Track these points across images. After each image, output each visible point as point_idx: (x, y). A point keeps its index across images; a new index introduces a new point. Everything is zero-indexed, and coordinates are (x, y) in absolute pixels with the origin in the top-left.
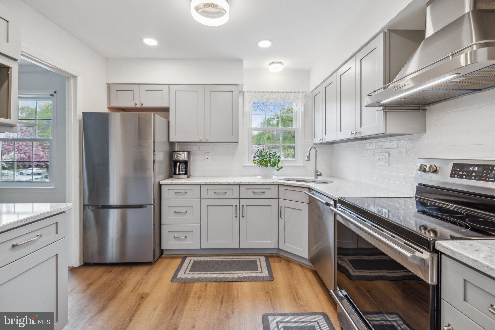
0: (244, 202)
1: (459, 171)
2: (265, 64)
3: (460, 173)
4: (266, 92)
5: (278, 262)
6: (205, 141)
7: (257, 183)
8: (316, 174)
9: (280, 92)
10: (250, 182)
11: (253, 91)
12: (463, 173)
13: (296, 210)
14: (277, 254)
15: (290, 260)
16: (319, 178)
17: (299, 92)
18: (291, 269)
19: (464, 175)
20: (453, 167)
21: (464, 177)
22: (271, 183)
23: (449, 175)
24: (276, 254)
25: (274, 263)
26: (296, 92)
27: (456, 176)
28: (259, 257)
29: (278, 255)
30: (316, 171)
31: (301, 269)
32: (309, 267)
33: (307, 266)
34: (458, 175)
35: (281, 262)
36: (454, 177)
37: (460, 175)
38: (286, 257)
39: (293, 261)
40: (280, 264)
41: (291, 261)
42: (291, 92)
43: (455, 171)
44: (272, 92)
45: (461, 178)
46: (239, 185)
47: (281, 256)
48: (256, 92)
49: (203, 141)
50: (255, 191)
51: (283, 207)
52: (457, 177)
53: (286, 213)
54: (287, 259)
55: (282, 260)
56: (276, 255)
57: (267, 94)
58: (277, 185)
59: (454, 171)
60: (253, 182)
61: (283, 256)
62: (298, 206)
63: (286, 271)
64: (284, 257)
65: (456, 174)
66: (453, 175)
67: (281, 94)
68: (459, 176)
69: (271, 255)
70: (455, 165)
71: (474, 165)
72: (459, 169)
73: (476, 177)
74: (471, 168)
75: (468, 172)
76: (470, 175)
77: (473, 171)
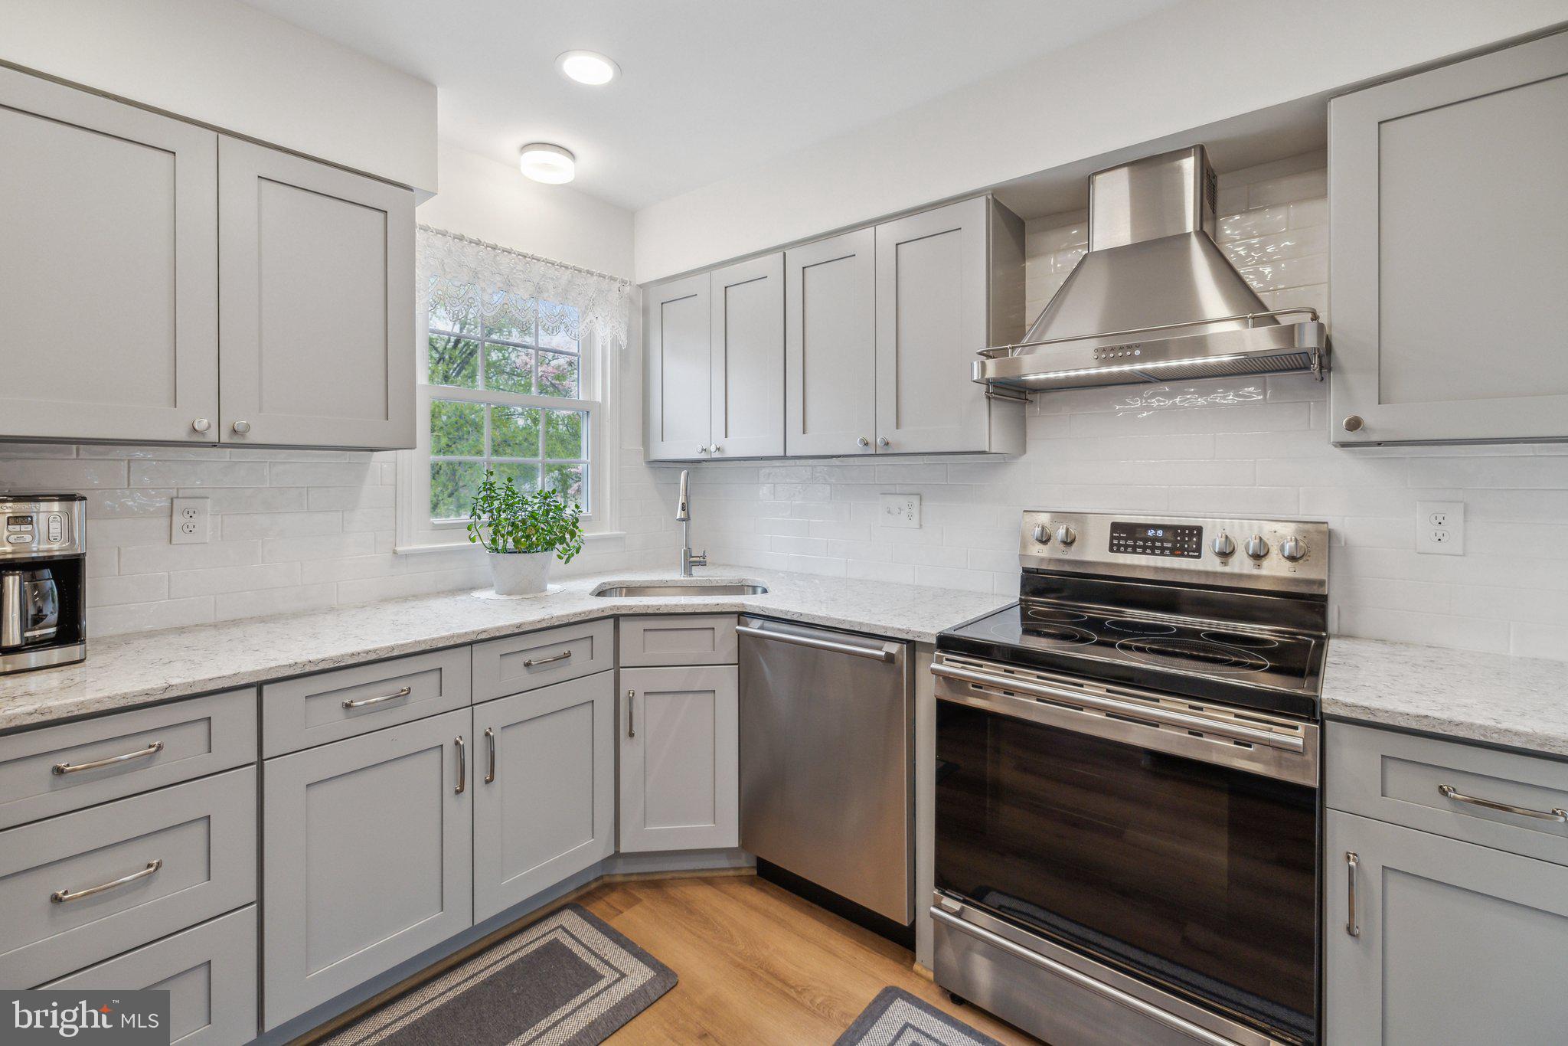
0: (489, 717)
1: (1126, 539)
2: (509, 142)
3: (1130, 542)
4: (504, 251)
5: (629, 906)
6: (224, 439)
7: (545, 625)
8: (690, 562)
9: (553, 264)
10: (519, 626)
11: (454, 230)
12: (1135, 542)
13: (691, 696)
14: (601, 877)
15: (657, 877)
16: (699, 574)
17: (612, 279)
18: (689, 910)
19: (1140, 547)
20: (1112, 531)
21: (1139, 550)
22: (596, 615)
23: (1108, 548)
24: (596, 880)
25: (617, 915)
26: (604, 277)
27: (1122, 549)
28: (553, 923)
29: (607, 880)
30: (688, 553)
31: (714, 889)
32: (731, 873)
33: (724, 874)
34: (1126, 546)
35: (638, 901)
36: (1118, 551)
37: (1129, 546)
38: (639, 874)
39: (669, 876)
40: (637, 908)
41: (665, 880)
42: (588, 272)
43: (1119, 538)
44: (525, 257)
45: (1134, 552)
46: (471, 644)
47: (619, 879)
48: (461, 238)
49: (212, 436)
50: (534, 657)
51: (639, 699)
52: (1126, 552)
53: (649, 716)
54: (648, 878)
55: (634, 892)
56: (600, 882)
57: (504, 259)
58: (612, 620)
59: (1116, 538)
60: (534, 622)
61: (625, 875)
62: (701, 679)
63: (684, 923)
64: (634, 878)
65: (1122, 545)
66: (1115, 548)
67: (556, 270)
68: (1129, 550)
69: (585, 891)
70: (1116, 527)
71: (1156, 527)
72: (1126, 535)
73: (1163, 549)
74: (1151, 533)
75: (1146, 539)
76: (1151, 547)
77: (1154, 539)
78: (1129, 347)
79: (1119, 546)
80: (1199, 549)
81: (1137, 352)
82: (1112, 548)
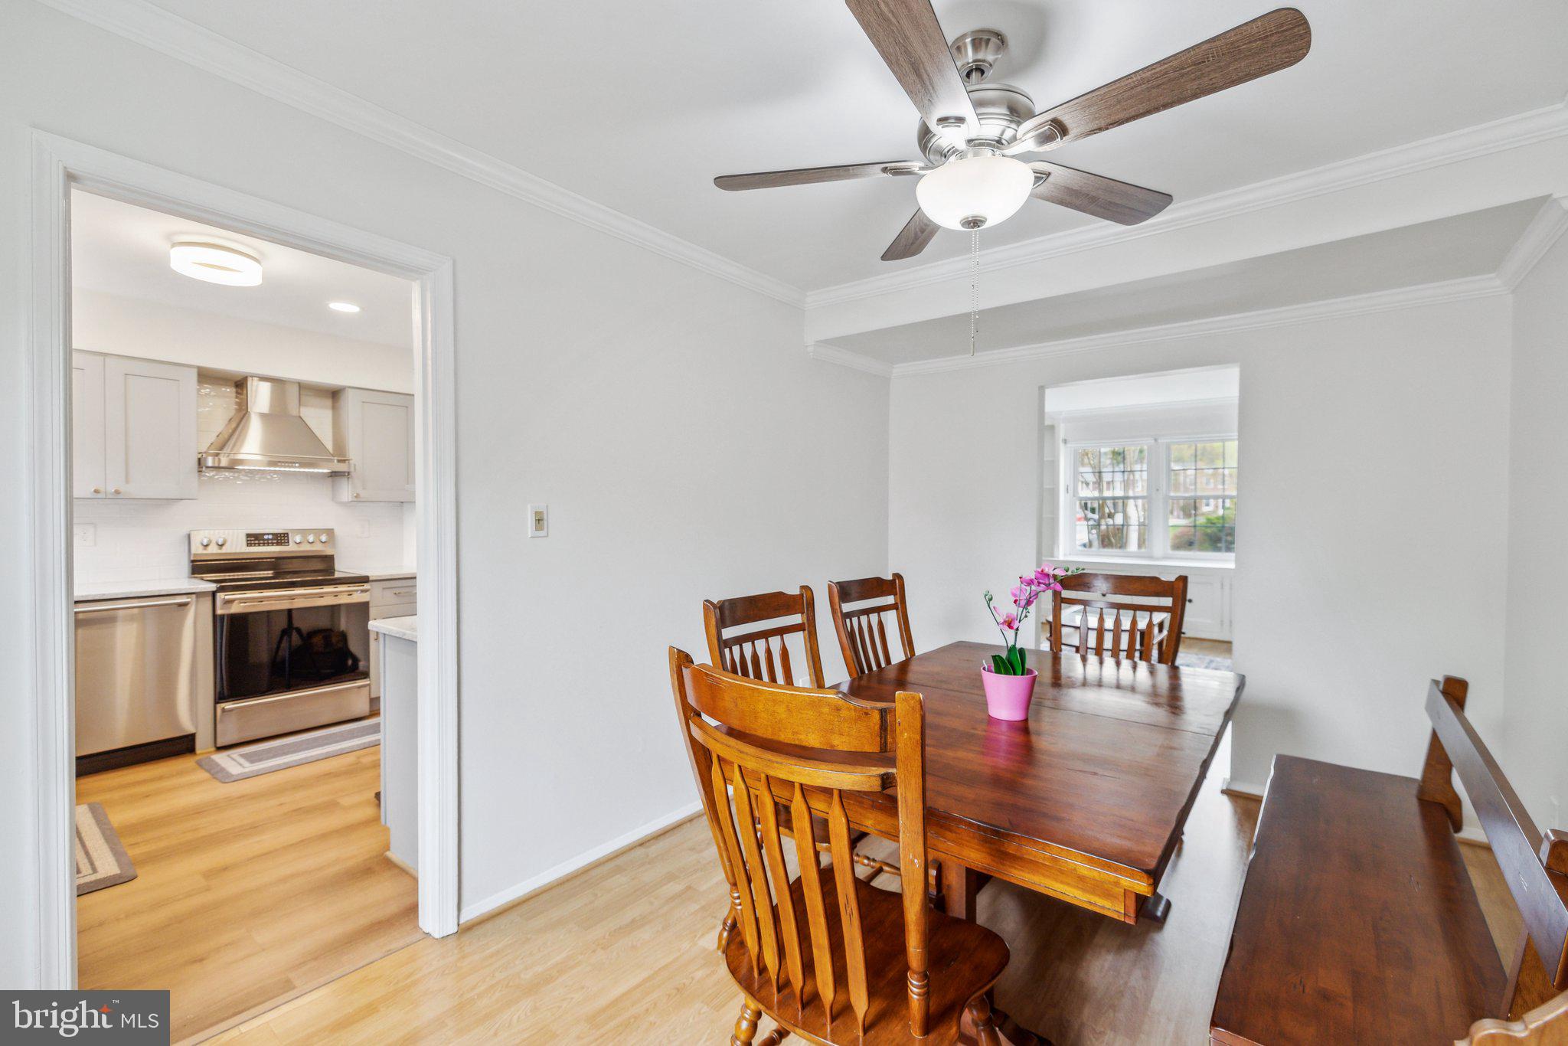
12: (259, 541)
19: (261, 543)
21: (261, 545)
23: (243, 545)
27: (253, 545)
37: (256, 543)
43: (250, 540)
45: (259, 546)
52: (255, 546)
59: (248, 540)
65: (253, 543)
68: (257, 545)
70: (248, 536)
71: (268, 534)
72: (254, 539)
73: (273, 544)
74: (266, 537)
75: (264, 540)
76: (267, 543)
77: (268, 539)
78: (294, 462)
79: (251, 544)
80: (288, 542)
81: (297, 465)
82: (249, 545)
